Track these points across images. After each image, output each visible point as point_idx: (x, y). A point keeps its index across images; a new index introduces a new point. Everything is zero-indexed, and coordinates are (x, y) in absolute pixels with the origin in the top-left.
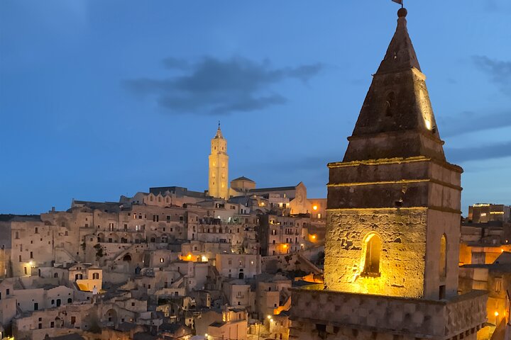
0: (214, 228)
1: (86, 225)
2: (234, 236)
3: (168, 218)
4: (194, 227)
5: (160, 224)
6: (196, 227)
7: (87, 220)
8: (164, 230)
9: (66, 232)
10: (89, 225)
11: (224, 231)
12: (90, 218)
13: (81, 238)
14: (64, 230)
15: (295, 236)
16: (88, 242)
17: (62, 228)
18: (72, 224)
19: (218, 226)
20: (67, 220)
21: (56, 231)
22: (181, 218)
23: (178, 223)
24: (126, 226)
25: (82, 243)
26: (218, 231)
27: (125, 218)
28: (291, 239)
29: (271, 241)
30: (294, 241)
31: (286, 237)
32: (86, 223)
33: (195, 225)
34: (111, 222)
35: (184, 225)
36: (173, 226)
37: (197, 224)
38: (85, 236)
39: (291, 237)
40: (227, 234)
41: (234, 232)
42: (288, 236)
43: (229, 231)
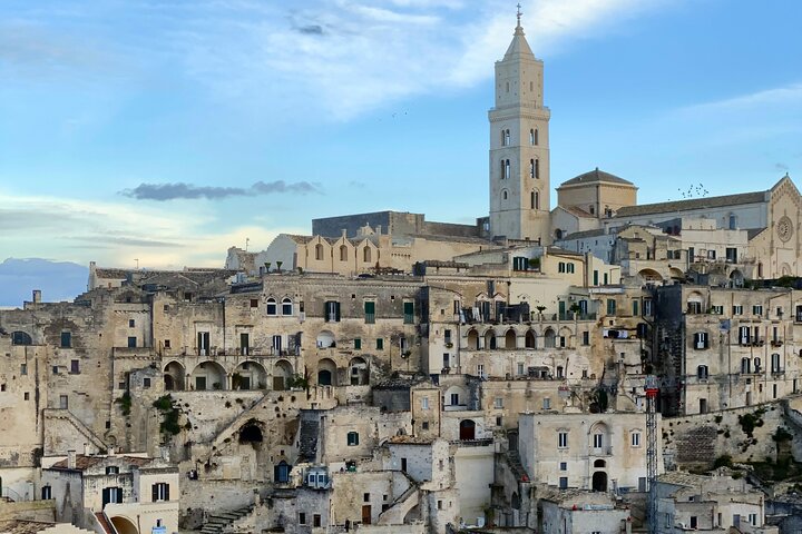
0: (511, 335)
1: (132, 341)
2: (572, 356)
3: (370, 307)
4: (448, 333)
5: (345, 328)
6: (454, 334)
7: (132, 324)
8: (358, 345)
9: (75, 363)
10: (140, 341)
11: (540, 342)
12: (141, 319)
13: (117, 380)
14: (67, 356)
15: (771, 351)
16: (137, 392)
17: (63, 351)
18: (90, 340)
19: (521, 328)
20: (76, 328)
21: (46, 361)
22: (408, 309)
23: (398, 323)
24: (245, 338)
25: (119, 393)
26: (521, 342)
27: (243, 315)
28: (757, 361)
29: (691, 367)
30: (766, 365)
31: (738, 353)
32: (131, 332)
33: (452, 328)
34: (203, 329)
35: (418, 328)
36: (383, 332)
37: (457, 324)
38: (127, 375)
39: (756, 352)
40: (551, 351)
41: (573, 343)
42: (748, 352)
43: (558, 341)
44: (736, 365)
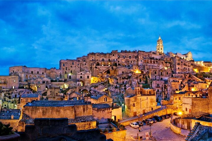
0: (151, 61)
1: (93, 60)
2: (160, 65)
3: (130, 57)
4: (141, 61)
5: (126, 60)
6: (142, 61)
7: (93, 57)
8: (128, 62)
9: (85, 64)
10: (94, 60)
11: (156, 63)
13: (90, 65)
14: (84, 63)
15: (188, 67)
16: (92, 66)
17: (84, 62)
18: (87, 61)
19: (153, 60)
20: (85, 59)
21: (82, 64)
22: (136, 57)
23: (134, 59)
24: (109, 59)
25: (90, 67)
26: (153, 62)
27: (109, 56)
28: (186, 68)
29: (177, 68)
30: (187, 69)
31: (184, 66)
32: (93, 59)
33: (142, 60)
34: (103, 58)
35: (137, 60)
36: (132, 60)
37: (143, 59)
38: (91, 64)
39: (186, 67)
40: (157, 64)
41: (161, 63)
42: (185, 66)
43: (158, 63)
44: (183, 68)
